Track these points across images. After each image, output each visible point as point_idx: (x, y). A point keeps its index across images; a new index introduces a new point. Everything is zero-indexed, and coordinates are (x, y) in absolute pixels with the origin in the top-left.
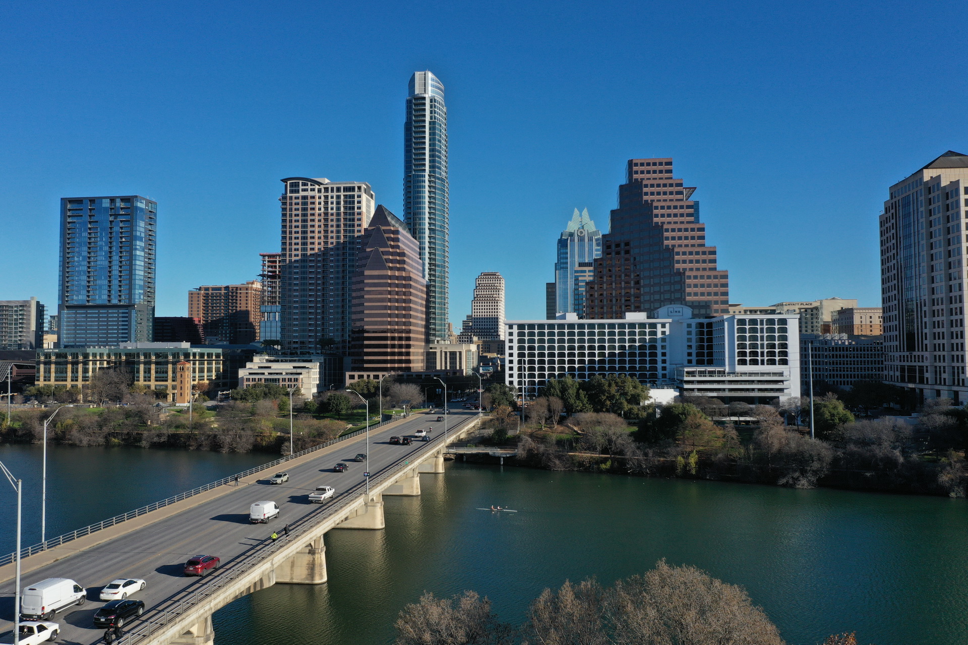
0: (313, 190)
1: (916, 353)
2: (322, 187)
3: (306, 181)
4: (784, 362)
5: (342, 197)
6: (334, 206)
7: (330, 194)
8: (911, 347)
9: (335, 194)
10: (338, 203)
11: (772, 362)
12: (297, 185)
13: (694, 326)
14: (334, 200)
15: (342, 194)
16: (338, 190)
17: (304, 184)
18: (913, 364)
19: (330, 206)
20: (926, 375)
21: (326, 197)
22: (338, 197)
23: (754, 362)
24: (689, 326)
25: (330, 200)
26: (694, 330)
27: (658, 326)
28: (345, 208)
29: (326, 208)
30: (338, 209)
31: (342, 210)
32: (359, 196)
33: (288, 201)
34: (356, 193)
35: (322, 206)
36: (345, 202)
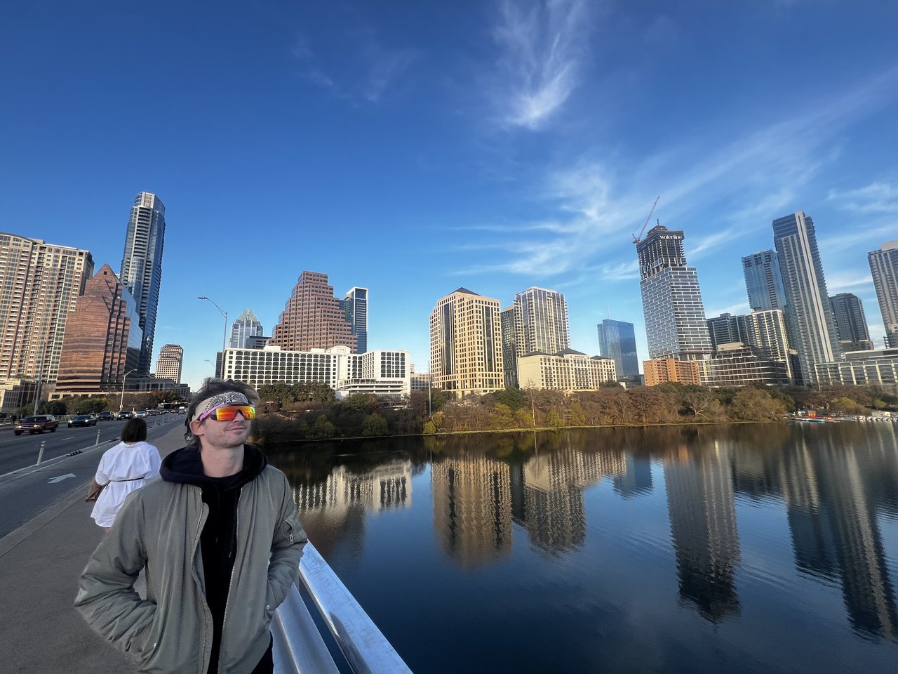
0: (26, 246)
1: (452, 375)
2: (38, 246)
3: (18, 237)
4: (403, 376)
5: (60, 258)
7: (47, 253)
8: (448, 373)
9: (53, 253)
10: (56, 261)
11: (397, 376)
12: (6, 238)
13: (352, 358)
14: (52, 258)
15: (61, 254)
16: (57, 251)
17: (16, 240)
18: (450, 380)
19: (45, 262)
20: (457, 385)
21: (42, 254)
22: (56, 256)
23: (389, 376)
24: (349, 358)
25: (46, 257)
26: (352, 360)
27: (332, 357)
28: (62, 266)
29: (40, 263)
30: (54, 266)
31: (59, 267)
32: (80, 260)
34: (77, 257)
35: (36, 261)
36: (63, 261)
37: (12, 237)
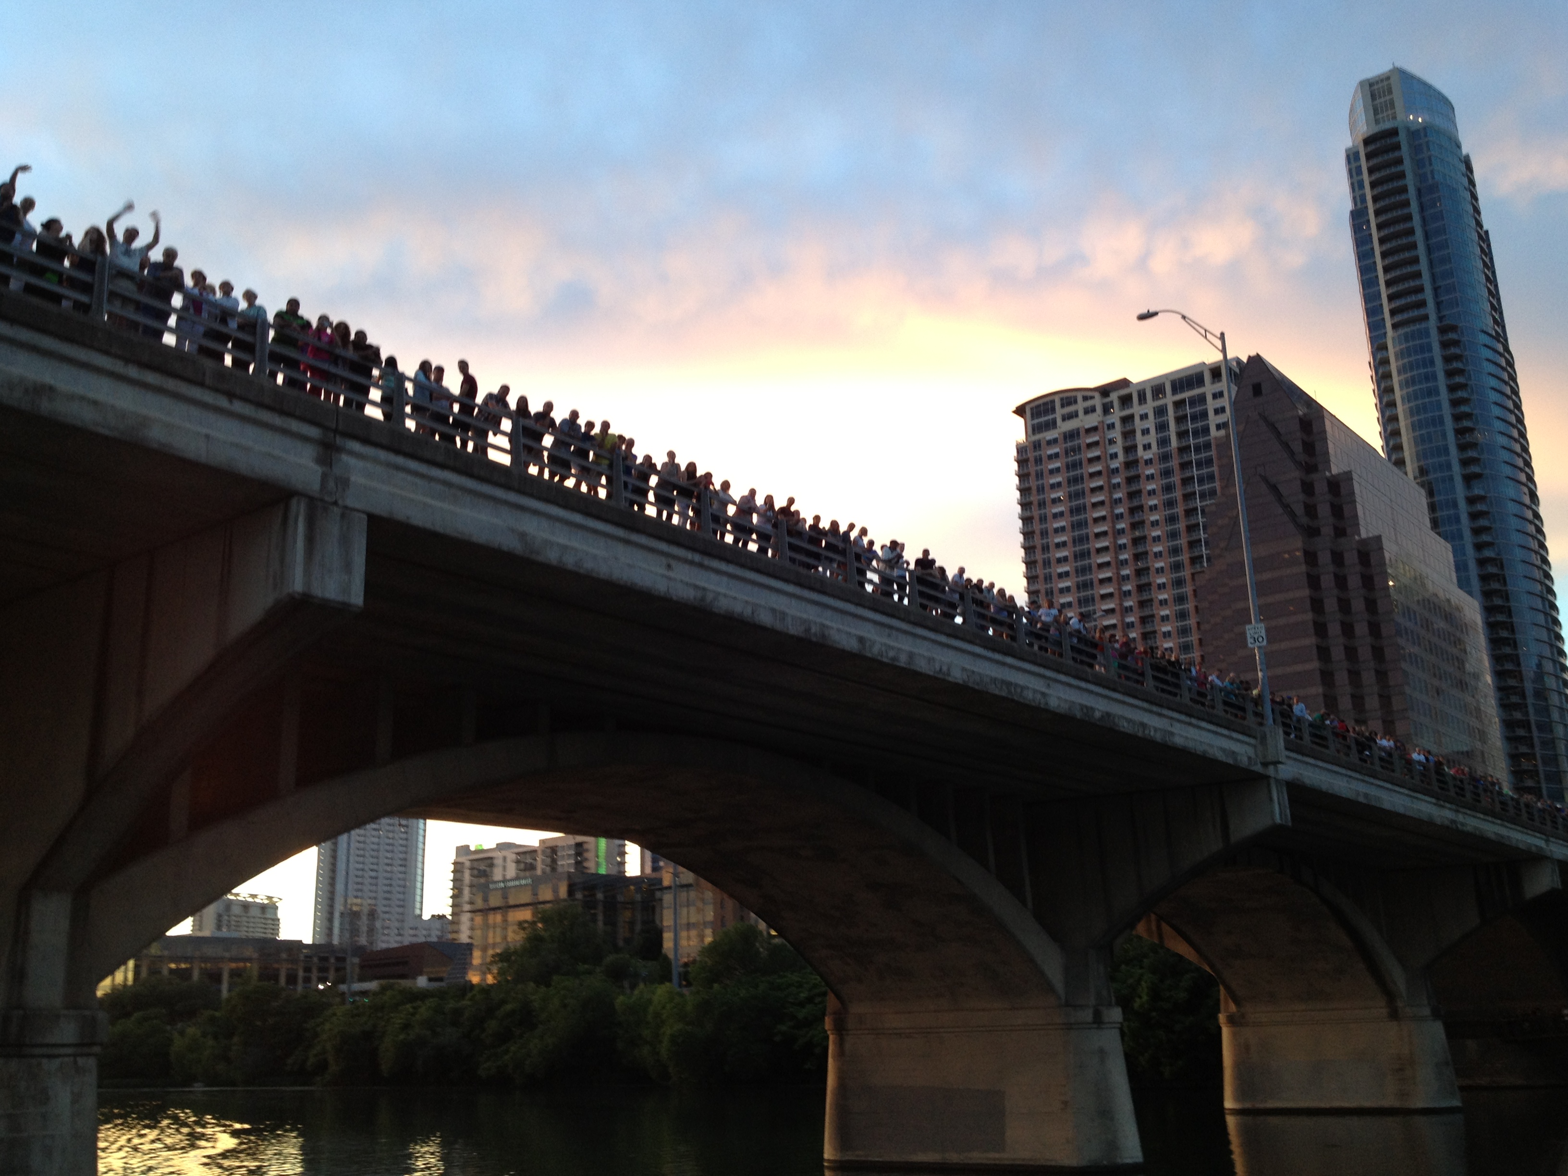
2: (1114, 397)
3: (1069, 392)
5: (1170, 411)
6: (1152, 438)
7: (1137, 409)
10: (1162, 427)
14: (1150, 423)
19: (1140, 440)
21: (1127, 420)
22: (1160, 411)
25: (1138, 424)
28: (1182, 435)
29: (1130, 449)
30: (1164, 442)
31: (1174, 443)
32: (1218, 395)
33: (1031, 455)
34: (1209, 388)
35: (1118, 448)
36: (1180, 420)
37: (1055, 398)
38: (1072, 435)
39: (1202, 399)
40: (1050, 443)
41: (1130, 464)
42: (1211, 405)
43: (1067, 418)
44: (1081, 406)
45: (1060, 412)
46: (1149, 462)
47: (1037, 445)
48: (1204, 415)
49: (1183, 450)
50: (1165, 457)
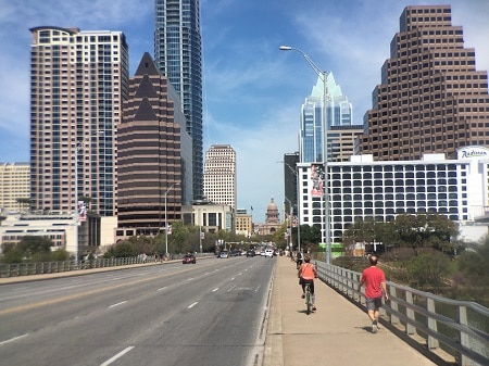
0: (64, 39)
2: (75, 36)
3: (56, 30)
5: (97, 47)
6: (89, 56)
7: (83, 43)
9: (89, 43)
10: (93, 53)
12: (47, 34)
14: (89, 50)
15: (97, 43)
16: (93, 39)
17: (55, 33)
19: (84, 56)
21: (79, 47)
22: (93, 47)
25: (84, 50)
27: (459, 167)
28: (100, 58)
29: (79, 59)
30: (93, 59)
31: (97, 61)
32: (116, 47)
33: (38, 51)
34: (112, 43)
35: (75, 57)
36: (100, 52)
37: (51, 31)
38: (56, 47)
39: (109, 46)
40: (47, 48)
41: (79, 65)
42: (113, 50)
43: (55, 39)
44: (61, 36)
45: (52, 36)
46: (86, 66)
47: (41, 47)
48: (110, 53)
49: (100, 65)
50: (93, 65)
